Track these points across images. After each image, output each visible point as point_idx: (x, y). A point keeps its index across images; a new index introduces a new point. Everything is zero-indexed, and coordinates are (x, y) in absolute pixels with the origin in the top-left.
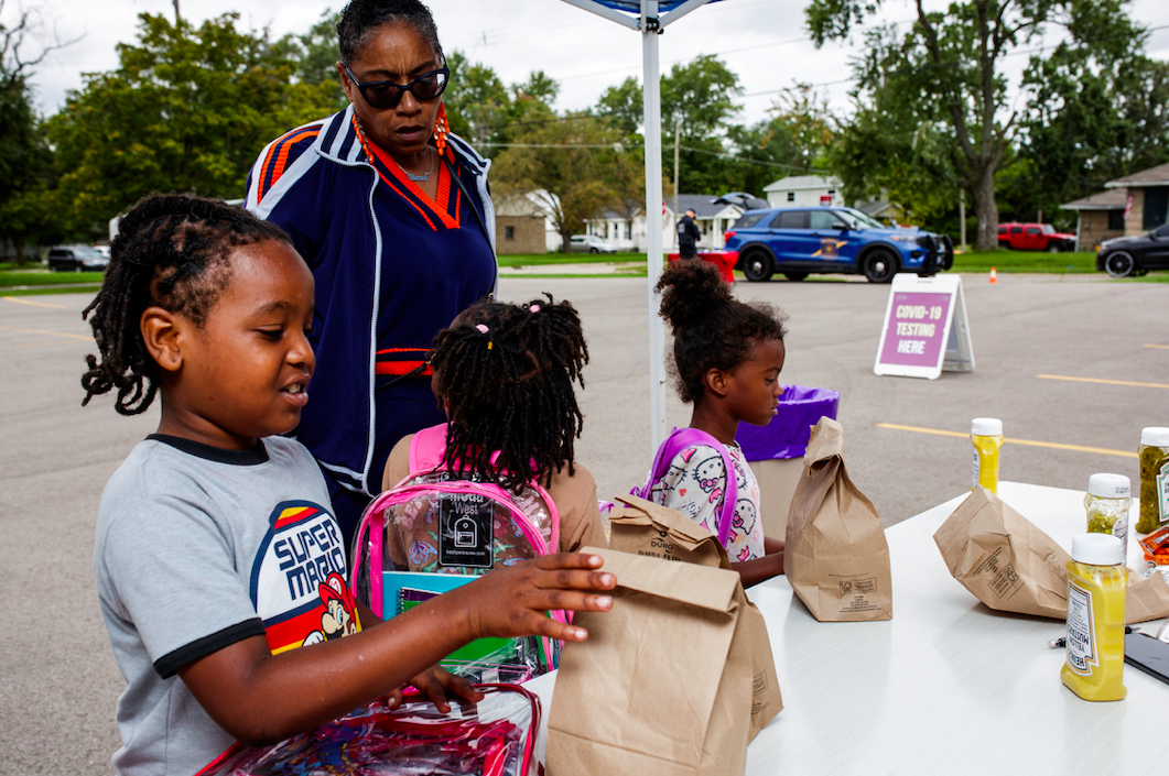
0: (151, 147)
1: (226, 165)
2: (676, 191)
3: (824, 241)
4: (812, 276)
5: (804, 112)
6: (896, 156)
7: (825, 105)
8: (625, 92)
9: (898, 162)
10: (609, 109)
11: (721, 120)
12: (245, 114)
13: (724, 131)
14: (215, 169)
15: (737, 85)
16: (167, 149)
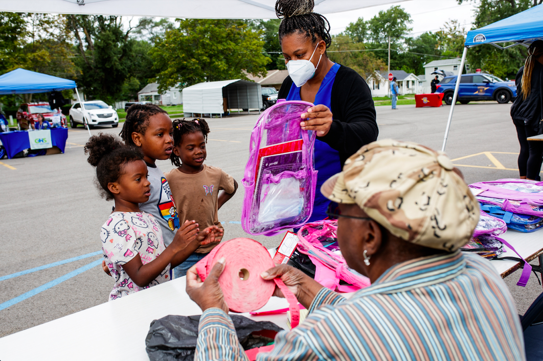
0: (197, 59)
1: (225, 66)
2: (389, 69)
3: (479, 88)
4: (471, 102)
5: (454, 32)
6: (495, 50)
7: (464, 29)
8: (358, 25)
9: (497, 53)
10: (350, 33)
11: (402, 35)
12: (230, 45)
13: (403, 41)
14: (221, 67)
15: (410, 19)
16: (204, 60)
